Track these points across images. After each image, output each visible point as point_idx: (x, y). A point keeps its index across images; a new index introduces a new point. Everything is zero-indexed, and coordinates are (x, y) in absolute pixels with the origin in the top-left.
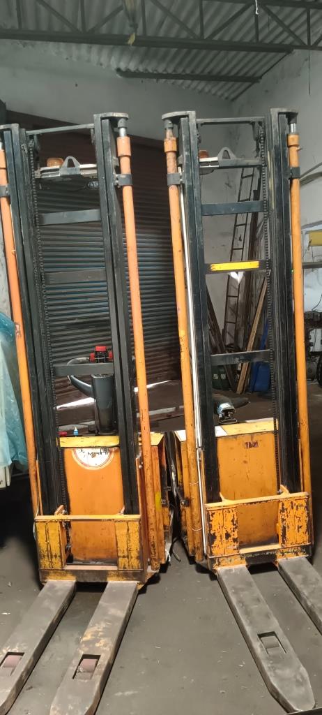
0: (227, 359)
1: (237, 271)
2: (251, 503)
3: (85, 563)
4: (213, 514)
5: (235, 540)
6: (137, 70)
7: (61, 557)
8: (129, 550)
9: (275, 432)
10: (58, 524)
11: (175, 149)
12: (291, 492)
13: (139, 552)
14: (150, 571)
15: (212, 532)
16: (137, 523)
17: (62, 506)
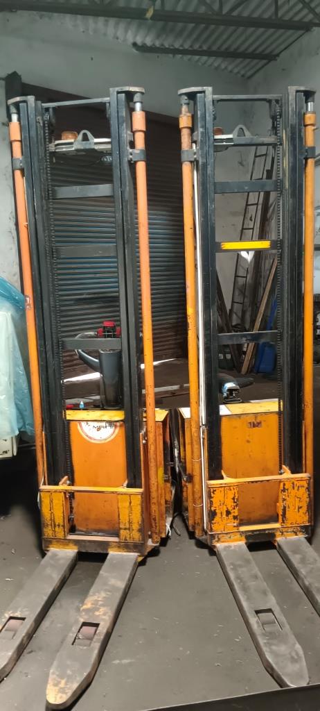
0: (235, 339)
1: (248, 251)
2: (252, 482)
3: (87, 533)
4: (214, 491)
5: (235, 518)
6: (154, 45)
7: (64, 526)
8: (130, 523)
9: (279, 413)
10: (62, 494)
11: (190, 126)
12: (293, 472)
13: (140, 525)
14: (150, 543)
15: (213, 509)
16: (140, 497)
17: (66, 477)
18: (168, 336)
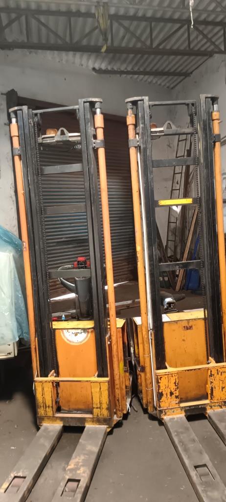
0: (170, 267)
1: (177, 205)
2: (188, 370)
3: (69, 412)
4: (161, 378)
5: (177, 397)
6: (107, 69)
7: (52, 407)
8: (101, 403)
9: (205, 319)
10: (51, 384)
11: (134, 123)
12: (217, 362)
13: (108, 405)
14: (116, 418)
15: (160, 391)
16: (107, 384)
17: (53, 371)
18: (123, 266)
